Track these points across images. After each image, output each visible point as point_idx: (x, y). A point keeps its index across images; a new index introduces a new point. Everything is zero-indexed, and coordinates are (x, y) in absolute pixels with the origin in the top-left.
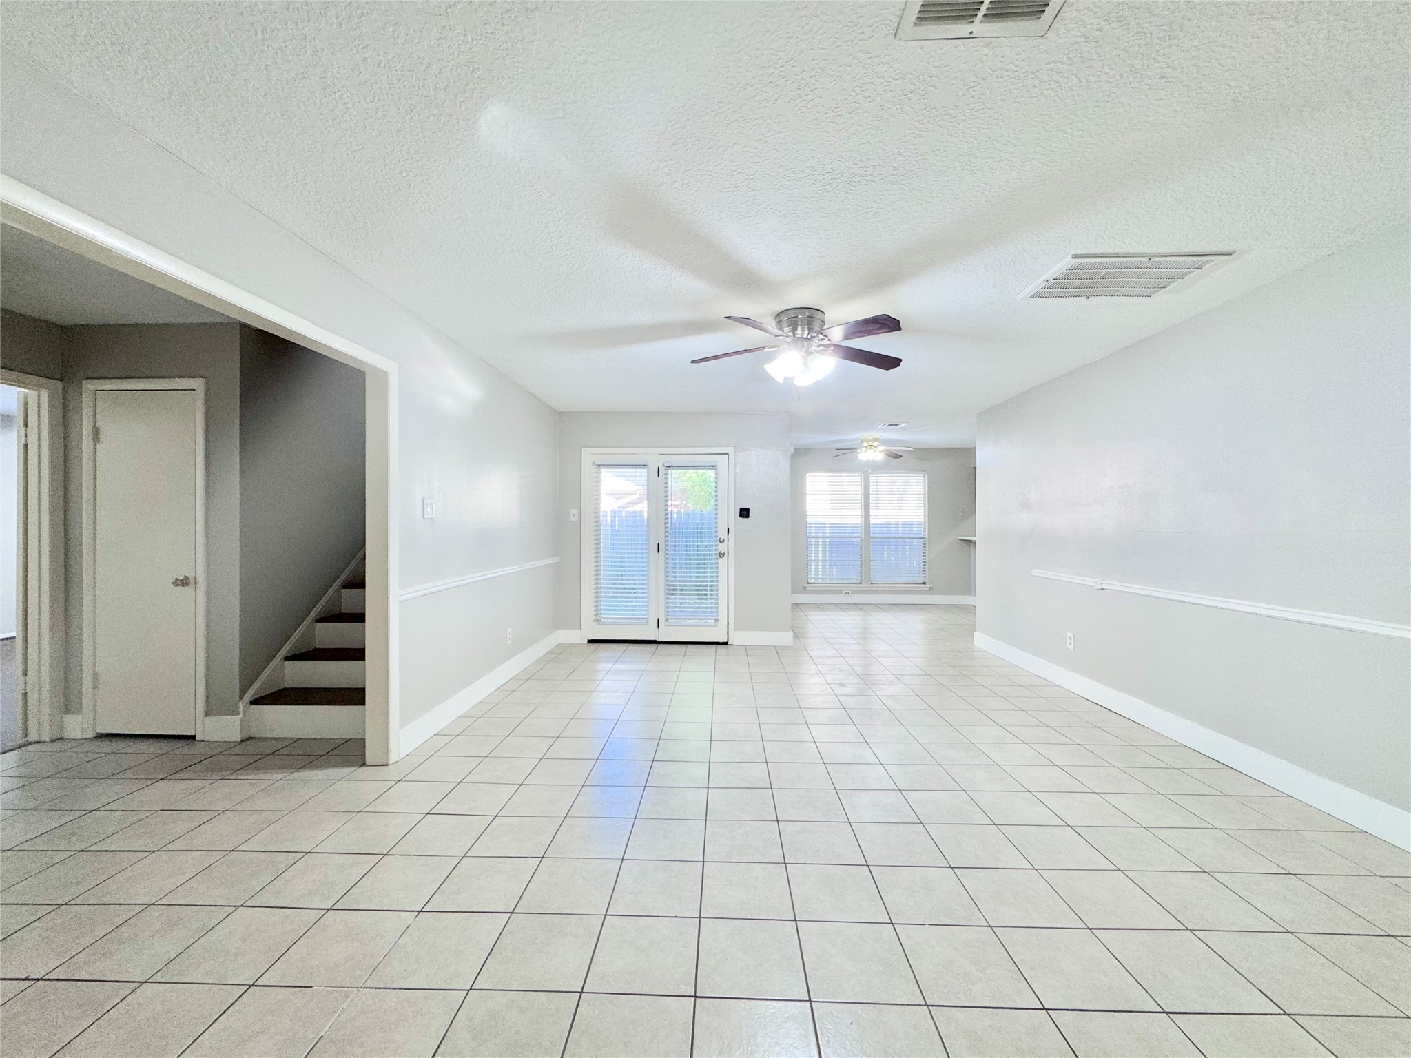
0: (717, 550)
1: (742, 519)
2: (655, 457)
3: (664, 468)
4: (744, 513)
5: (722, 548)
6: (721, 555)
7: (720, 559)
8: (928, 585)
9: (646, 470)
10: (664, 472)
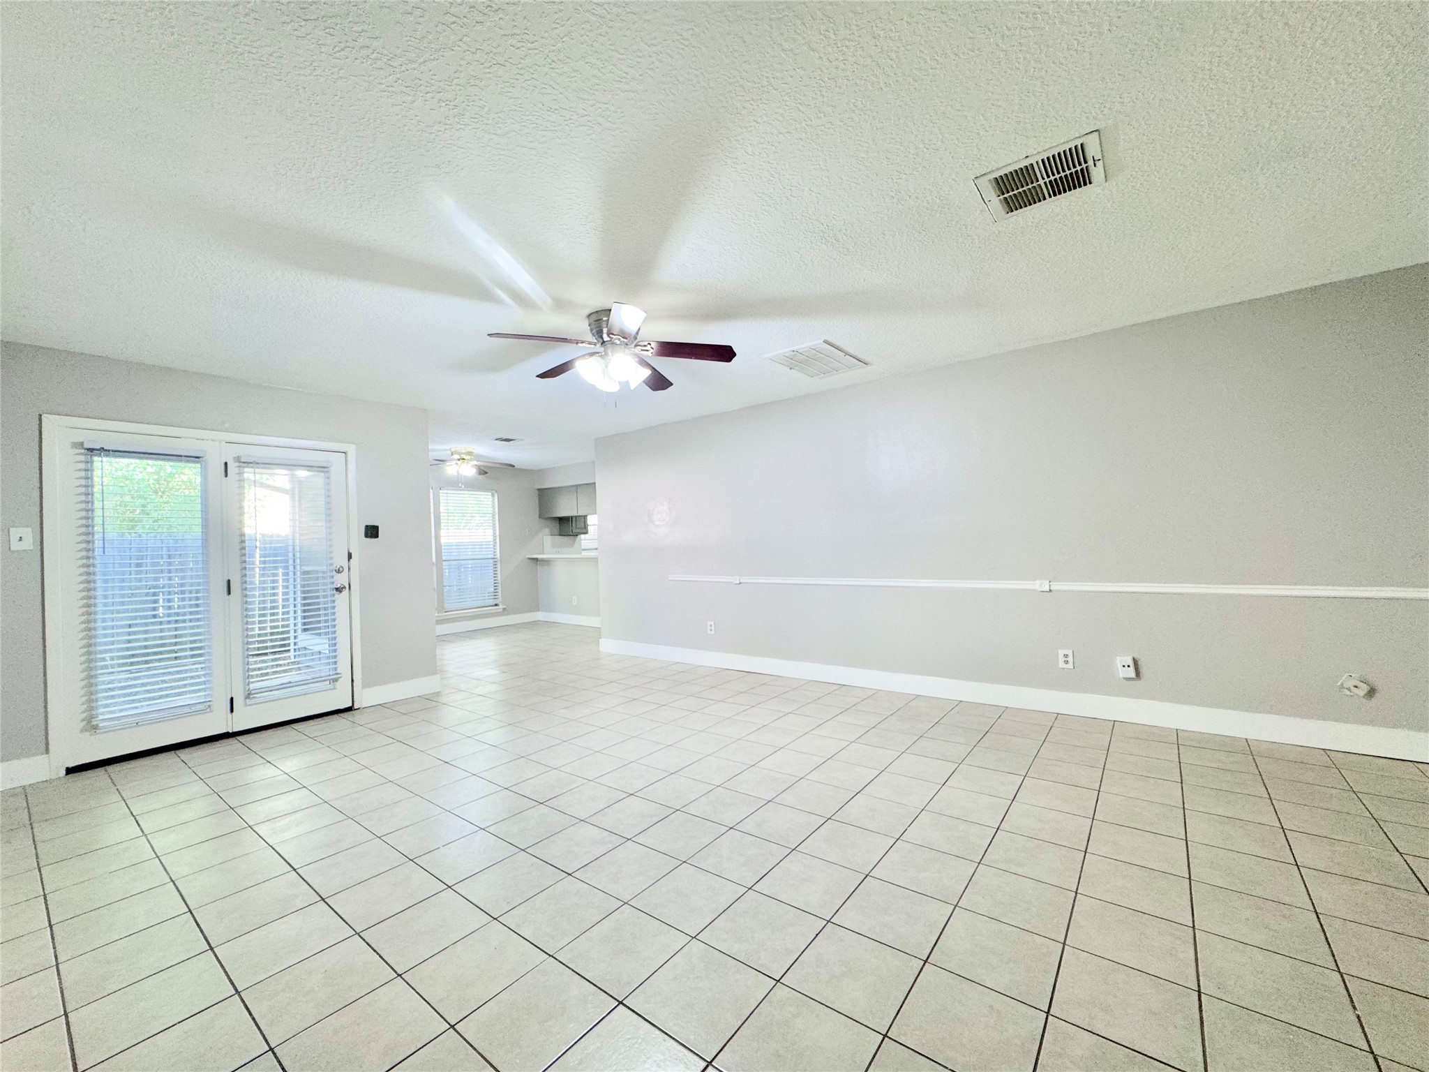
0: (333, 583)
1: (368, 540)
2: (216, 446)
3: (237, 464)
4: (372, 532)
5: (341, 580)
6: (339, 590)
7: (337, 595)
8: (501, 607)
9: (198, 465)
10: (237, 470)
